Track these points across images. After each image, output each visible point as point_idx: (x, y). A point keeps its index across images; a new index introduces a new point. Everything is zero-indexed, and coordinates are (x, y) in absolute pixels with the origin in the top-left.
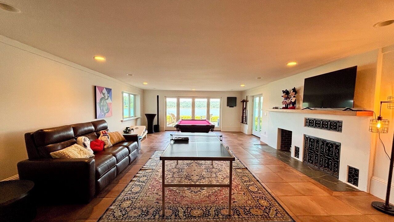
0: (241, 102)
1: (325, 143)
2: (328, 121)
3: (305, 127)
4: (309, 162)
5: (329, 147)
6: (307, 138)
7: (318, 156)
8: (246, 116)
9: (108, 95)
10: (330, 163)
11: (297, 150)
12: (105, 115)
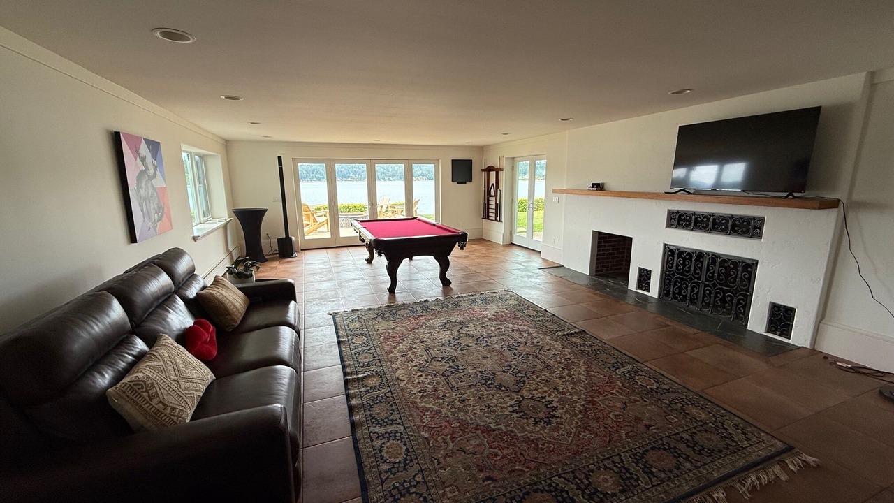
0: (483, 170)
1: (718, 261)
2: (727, 218)
3: (668, 229)
4: (676, 298)
5: (728, 269)
6: (671, 251)
7: (699, 286)
8: (498, 202)
9: (155, 162)
10: (729, 298)
11: (644, 276)
12: (155, 228)
